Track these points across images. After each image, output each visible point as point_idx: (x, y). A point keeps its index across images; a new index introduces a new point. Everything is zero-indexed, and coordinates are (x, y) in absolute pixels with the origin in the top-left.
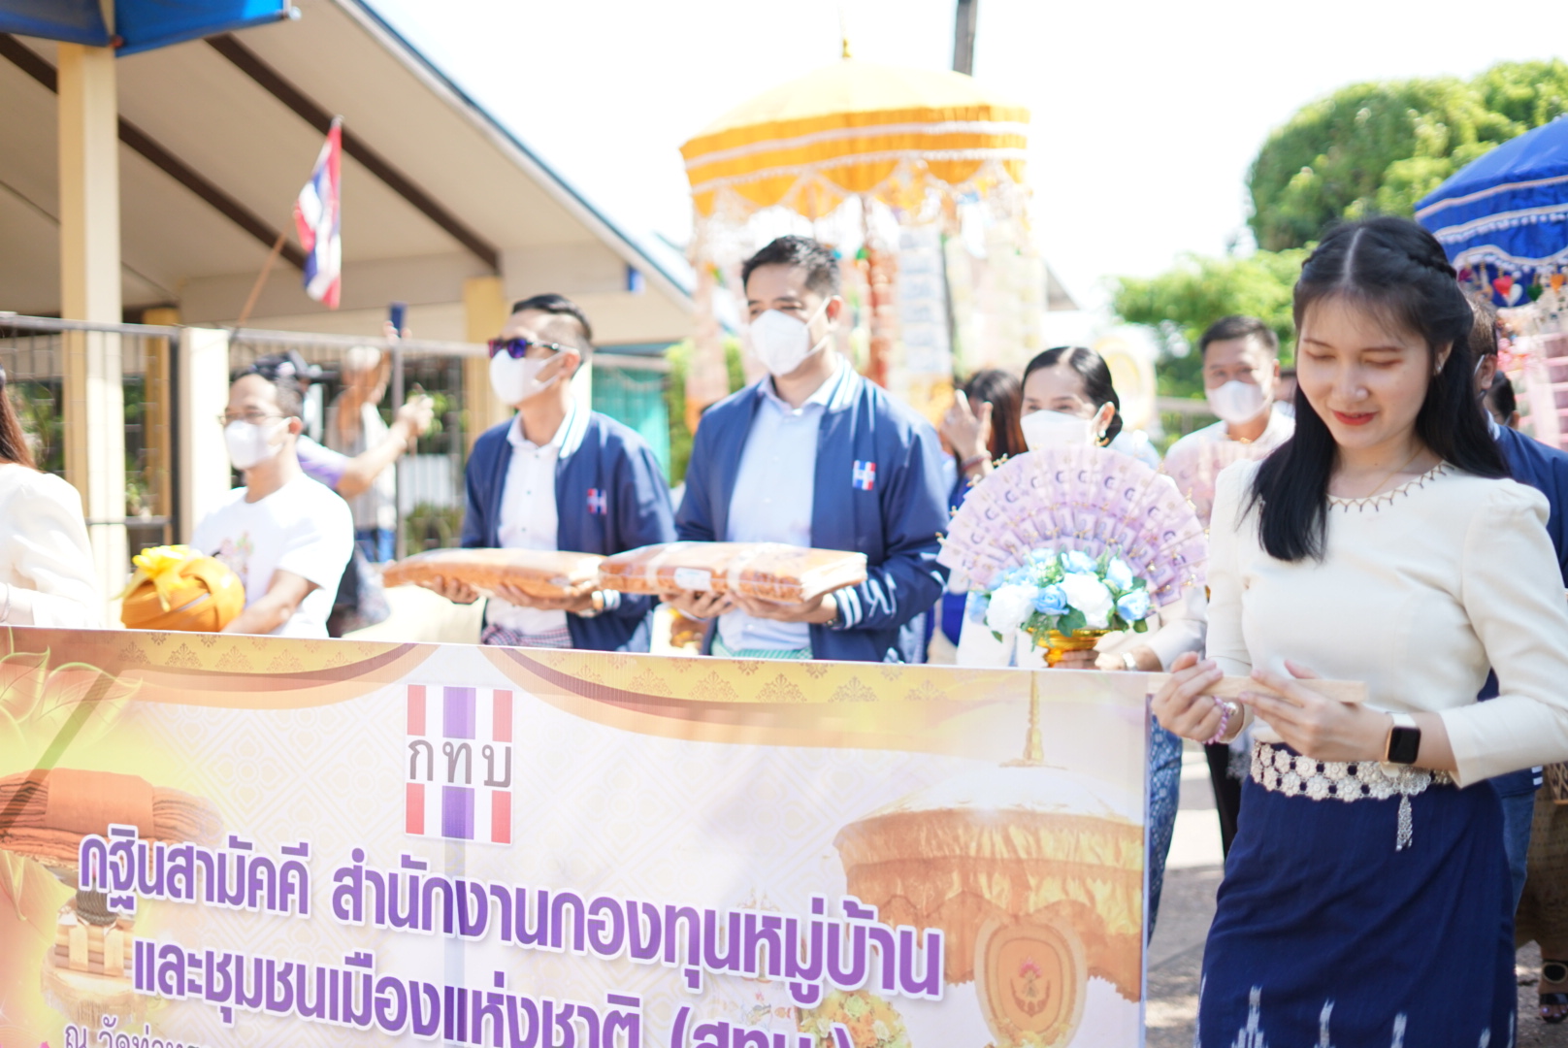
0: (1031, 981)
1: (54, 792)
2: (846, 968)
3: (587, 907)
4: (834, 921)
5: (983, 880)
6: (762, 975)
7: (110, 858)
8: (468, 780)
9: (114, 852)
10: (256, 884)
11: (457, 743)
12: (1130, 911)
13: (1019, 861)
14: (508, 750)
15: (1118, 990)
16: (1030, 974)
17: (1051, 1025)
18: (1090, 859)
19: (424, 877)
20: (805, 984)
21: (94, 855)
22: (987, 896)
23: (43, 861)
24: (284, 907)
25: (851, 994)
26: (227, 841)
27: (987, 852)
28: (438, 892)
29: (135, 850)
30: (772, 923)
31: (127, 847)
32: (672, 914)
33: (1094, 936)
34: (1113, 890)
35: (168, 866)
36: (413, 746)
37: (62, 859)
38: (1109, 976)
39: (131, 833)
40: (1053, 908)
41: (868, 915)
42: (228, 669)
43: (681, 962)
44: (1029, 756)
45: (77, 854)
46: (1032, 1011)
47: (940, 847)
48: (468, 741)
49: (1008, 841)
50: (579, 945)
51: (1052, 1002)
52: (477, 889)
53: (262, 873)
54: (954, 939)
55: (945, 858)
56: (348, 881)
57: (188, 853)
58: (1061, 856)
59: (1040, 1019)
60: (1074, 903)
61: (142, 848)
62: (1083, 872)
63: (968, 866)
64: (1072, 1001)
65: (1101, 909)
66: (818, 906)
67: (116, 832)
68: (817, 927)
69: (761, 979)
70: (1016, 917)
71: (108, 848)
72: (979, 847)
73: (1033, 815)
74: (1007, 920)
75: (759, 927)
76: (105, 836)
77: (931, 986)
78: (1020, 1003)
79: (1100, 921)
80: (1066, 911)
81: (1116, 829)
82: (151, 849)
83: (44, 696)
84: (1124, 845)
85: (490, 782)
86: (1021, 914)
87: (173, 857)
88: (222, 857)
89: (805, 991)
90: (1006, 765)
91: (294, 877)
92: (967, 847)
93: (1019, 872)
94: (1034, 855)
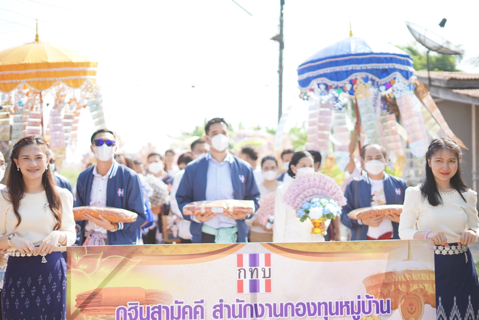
0: (412, 307)
1: (104, 295)
2: (367, 310)
3: (295, 305)
4: (363, 300)
5: (399, 286)
6: (345, 315)
7: (128, 312)
8: (257, 277)
9: (130, 310)
10: (185, 313)
11: (253, 268)
12: (433, 289)
13: (408, 281)
14: (270, 269)
15: (431, 306)
16: (411, 305)
17: (417, 316)
18: (424, 279)
19: (243, 304)
20: (356, 316)
21: (122, 312)
22: (401, 290)
23: (100, 316)
24: (195, 318)
25: (368, 316)
26: (174, 302)
27: (400, 280)
28: (248, 308)
29: (138, 309)
30: (347, 303)
31: (135, 308)
32: (320, 304)
33: (425, 295)
34: (429, 285)
35: (151, 312)
36: (239, 270)
37: (108, 314)
38: (429, 303)
39: (137, 304)
40: (416, 290)
41: (372, 297)
42: (174, 254)
43: (323, 315)
44: (409, 258)
45: (115, 312)
46: (412, 313)
47: (389, 280)
48: (257, 267)
49: (405, 277)
50: (293, 315)
51: (417, 311)
52: (261, 305)
53: (187, 310)
54: (393, 300)
55: (390, 282)
56: (218, 308)
57: (159, 307)
58: (417, 279)
59: (414, 315)
60: (421, 289)
61: (141, 308)
62: (422, 282)
63: (396, 284)
64: (421, 310)
65: (427, 289)
66: (359, 297)
67: (130, 304)
68: (359, 302)
69: (345, 316)
70: (407, 293)
71: (127, 309)
72: (398, 279)
73: (410, 271)
74: (405, 294)
75: (344, 304)
76: (126, 306)
77: (388, 311)
78: (409, 312)
79: (427, 292)
80: (419, 291)
81: (428, 272)
82: (145, 308)
83: (100, 266)
84: (431, 275)
85: (264, 277)
86: (409, 293)
87: (153, 309)
88: (172, 307)
89: (356, 317)
90: (403, 261)
91: (199, 309)
92: (395, 279)
93: (408, 284)
94: (411, 279)
